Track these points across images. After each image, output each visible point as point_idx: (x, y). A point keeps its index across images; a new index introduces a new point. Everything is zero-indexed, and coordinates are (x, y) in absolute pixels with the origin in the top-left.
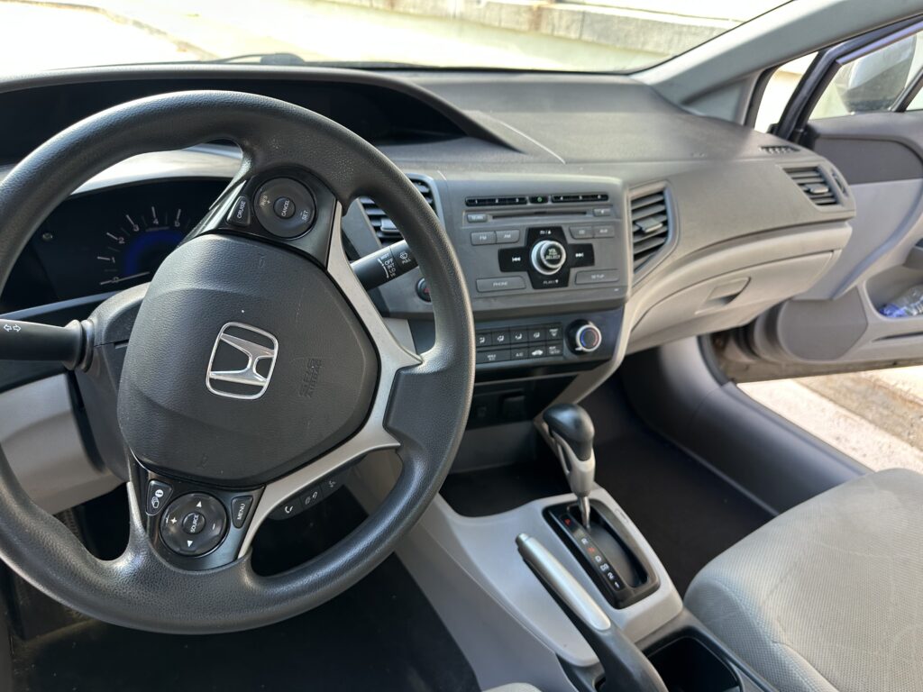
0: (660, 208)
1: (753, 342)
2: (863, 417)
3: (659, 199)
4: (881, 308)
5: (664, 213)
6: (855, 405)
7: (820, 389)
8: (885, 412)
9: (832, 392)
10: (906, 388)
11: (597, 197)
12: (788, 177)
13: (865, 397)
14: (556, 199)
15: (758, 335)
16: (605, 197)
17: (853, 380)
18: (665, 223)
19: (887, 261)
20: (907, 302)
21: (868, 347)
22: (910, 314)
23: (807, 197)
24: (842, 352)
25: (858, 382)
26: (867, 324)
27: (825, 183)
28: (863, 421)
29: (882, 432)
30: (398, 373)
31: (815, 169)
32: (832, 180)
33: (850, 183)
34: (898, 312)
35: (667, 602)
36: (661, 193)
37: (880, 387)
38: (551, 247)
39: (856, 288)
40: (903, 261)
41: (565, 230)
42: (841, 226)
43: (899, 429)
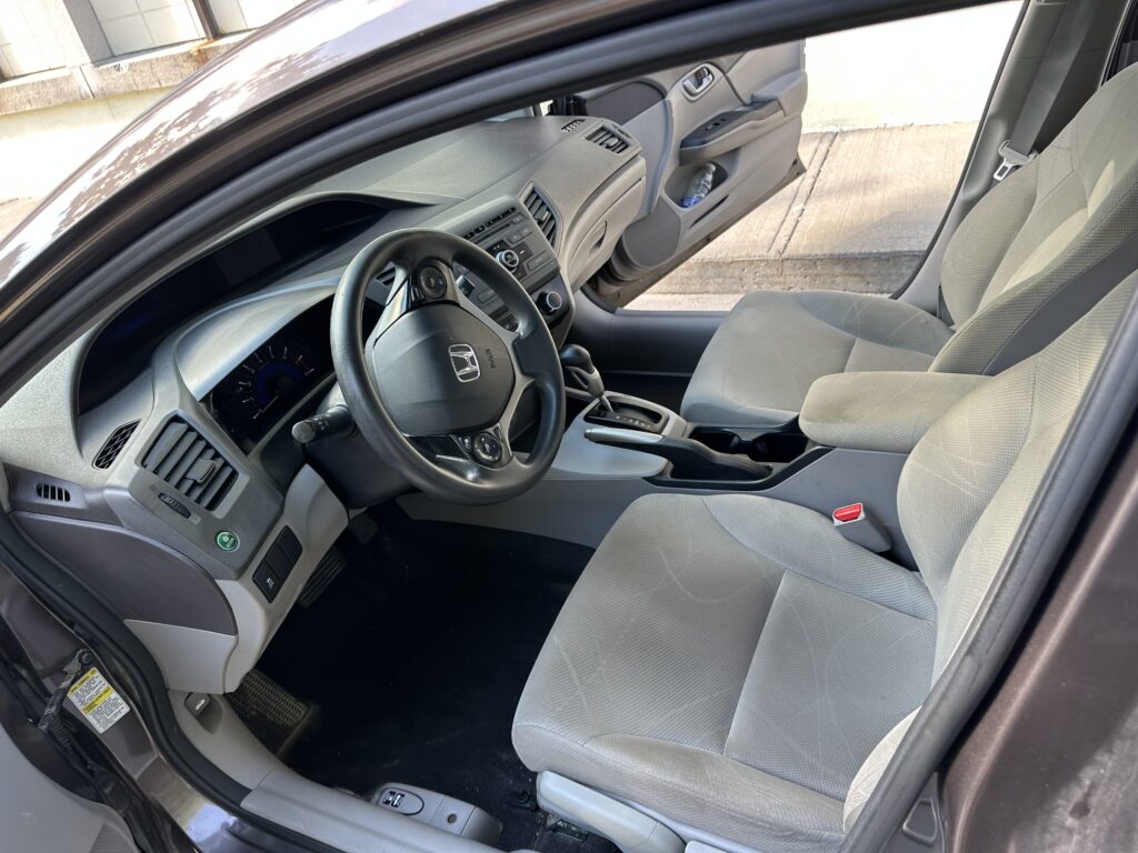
0: (539, 202)
1: (616, 272)
2: (707, 292)
3: (534, 197)
4: (681, 203)
5: (543, 204)
6: (698, 286)
7: (669, 289)
8: (720, 280)
9: (678, 287)
10: (723, 255)
11: (509, 212)
12: (591, 142)
13: (702, 277)
14: (489, 224)
15: (617, 266)
16: (513, 209)
17: (687, 269)
18: (548, 209)
19: (669, 167)
20: (694, 191)
21: (689, 235)
22: (701, 198)
23: (609, 151)
24: (674, 247)
25: (690, 268)
26: (679, 219)
27: (613, 136)
28: (710, 295)
29: (726, 296)
30: (513, 345)
31: (602, 129)
32: (616, 131)
33: (621, 124)
34: (693, 201)
35: (677, 422)
36: (533, 192)
37: (707, 263)
38: (506, 255)
39: (660, 197)
40: (678, 163)
41: (505, 240)
42: (636, 161)
43: (735, 287)
